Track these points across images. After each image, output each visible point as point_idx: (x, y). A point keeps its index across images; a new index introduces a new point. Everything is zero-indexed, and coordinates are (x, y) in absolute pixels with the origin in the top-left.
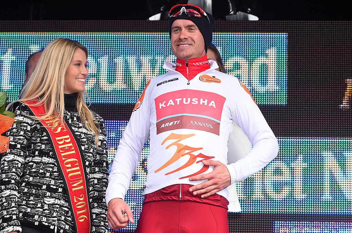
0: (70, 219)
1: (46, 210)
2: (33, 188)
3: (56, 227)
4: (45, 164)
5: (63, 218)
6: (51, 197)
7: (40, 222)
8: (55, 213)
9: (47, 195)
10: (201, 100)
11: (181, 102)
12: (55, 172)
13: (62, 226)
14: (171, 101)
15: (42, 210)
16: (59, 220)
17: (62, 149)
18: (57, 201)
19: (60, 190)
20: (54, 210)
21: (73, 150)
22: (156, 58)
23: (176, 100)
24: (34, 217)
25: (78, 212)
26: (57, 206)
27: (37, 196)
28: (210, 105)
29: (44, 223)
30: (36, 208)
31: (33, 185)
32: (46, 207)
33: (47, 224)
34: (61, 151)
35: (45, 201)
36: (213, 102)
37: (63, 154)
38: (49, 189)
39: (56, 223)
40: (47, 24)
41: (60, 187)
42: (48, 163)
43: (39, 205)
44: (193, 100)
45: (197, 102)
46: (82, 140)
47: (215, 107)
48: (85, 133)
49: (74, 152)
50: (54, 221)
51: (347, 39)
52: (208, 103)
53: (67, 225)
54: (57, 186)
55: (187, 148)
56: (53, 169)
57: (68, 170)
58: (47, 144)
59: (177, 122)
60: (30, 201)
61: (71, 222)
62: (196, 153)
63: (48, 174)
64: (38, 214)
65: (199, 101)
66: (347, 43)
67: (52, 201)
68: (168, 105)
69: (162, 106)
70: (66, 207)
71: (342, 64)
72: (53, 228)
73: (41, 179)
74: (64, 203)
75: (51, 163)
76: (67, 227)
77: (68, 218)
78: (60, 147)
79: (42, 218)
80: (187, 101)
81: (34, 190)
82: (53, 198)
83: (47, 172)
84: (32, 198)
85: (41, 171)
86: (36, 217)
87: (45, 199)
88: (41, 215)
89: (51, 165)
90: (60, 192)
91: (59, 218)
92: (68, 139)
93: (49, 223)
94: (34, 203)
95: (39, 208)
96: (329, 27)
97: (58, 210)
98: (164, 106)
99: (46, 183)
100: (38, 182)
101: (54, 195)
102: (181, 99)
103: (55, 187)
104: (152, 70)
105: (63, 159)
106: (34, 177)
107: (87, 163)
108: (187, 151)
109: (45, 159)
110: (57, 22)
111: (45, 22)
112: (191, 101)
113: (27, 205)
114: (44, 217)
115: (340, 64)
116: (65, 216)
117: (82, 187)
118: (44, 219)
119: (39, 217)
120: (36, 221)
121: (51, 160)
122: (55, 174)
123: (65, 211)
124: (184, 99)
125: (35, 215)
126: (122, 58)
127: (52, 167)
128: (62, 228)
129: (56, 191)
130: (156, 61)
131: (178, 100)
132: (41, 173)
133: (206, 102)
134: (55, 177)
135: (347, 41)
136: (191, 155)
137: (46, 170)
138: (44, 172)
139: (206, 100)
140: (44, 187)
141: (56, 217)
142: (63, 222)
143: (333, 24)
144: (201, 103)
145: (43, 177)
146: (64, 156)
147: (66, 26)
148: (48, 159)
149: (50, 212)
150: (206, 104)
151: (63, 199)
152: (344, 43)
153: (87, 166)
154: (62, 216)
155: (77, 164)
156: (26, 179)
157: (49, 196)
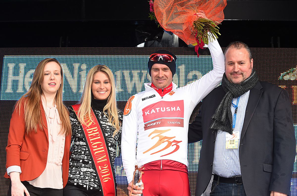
0: (97, 180)
1: (82, 175)
2: (75, 162)
3: (88, 186)
4: (81, 146)
5: (92, 180)
6: (85, 167)
7: (78, 183)
8: (87, 177)
9: (83, 166)
10: (172, 108)
11: (160, 110)
12: (87, 151)
13: (91, 185)
14: (153, 110)
15: (79, 176)
16: (89, 181)
17: (90, 136)
18: (88, 170)
19: (90, 162)
20: (87, 175)
21: (99, 136)
22: (142, 72)
23: (156, 109)
24: (74, 180)
25: (103, 176)
26: (88, 173)
27: (77, 167)
28: (177, 110)
29: (80, 184)
30: (76, 174)
31: (75, 160)
32: (82, 174)
33: (81, 184)
34: (90, 138)
35: (81, 170)
36: (178, 107)
37: (91, 140)
38: (84, 162)
39: (88, 183)
40: (71, 50)
41: (90, 161)
42: (83, 146)
43: (78, 173)
44: (167, 108)
45: (170, 110)
46: (107, 130)
47: (180, 110)
48: (109, 126)
49: (99, 137)
50: (86, 182)
51: (266, 60)
52: (176, 109)
53: (95, 185)
54: (88, 160)
55: (166, 138)
56: (86, 149)
57: (94, 150)
58: (81, 133)
59: (159, 123)
60: (73, 170)
61: (98, 183)
62: (172, 140)
63: (83, 153)
64: (77, 178)
65: (170, 109)
66: (266, 62)
67: (85, 169)
68: (151, 113)
69: (147, 114)
70: (94, 173)
71: (264, 76)
72: (85, 187)
73: (79, 156)
74: (93, 170)
75: (84, 145)
76: (96, 186)
77: (96, 180)
78: (89, 135)
79: (79, 180)
80: (163, 110)
81: (76, 164)
82: (86, 167)
83: (82, 151)
84: (74, 169)
85: (79, 151)
86: (75, 180)
87: (81, 169)
88: (79, 179)
89: (85, 147)
90: (90, 164)
91: (89, 180)
92: (96, 129)
93: (83, 184)
94: (75, 171)
95: (77, 174)
96: (255, 51)
97: (89, 175)
98: (149, 114)
99: (82, 159)
100: (78, 158)
101: (86, 166)
102: (159, 108)
103: (87, 161)
104: (139, 80)
105: (91, 143)
106: (75, 154)
107: (110, 144)
108: (166, 140)
109: (81, 143)
110: (78, 48)
111: (70, 48)
112: (166, 110)
113: (71, 173)
114: (80, 180)
115: (262, 76)
116: (94, 179)
117: (106, 160)
118: (80, 181)
119: (77, 180)
120: (75, 182)
121: (84, 144)
122: (87, 152)
123: (94, 175)
124: (161, 108)
125: (75, 179)
126: (120, 72)
127: (85, 148)
128: (92, 187)
129: (87, 163)
130: (142, 74)
131: (158, 109)
132: (79, 152)
133: (174, 109)
134: (87, 154)
135: (266, 61)
136: (169, 142)
137: (82, 150)
138: (81, 151)
139: (174, 107)
140: (81, 161)
141: (88, 180)
142: (92, 183)
143: (258, 50)
144: (172, 110)
145: (80, 155)
146: (92, 141)
147: (83, 51)
148: (82, 143)
149: (84, 177)
150: (175, 110)
151: (93, 168)
152: (265, 62)
153: (109, 146)
154: (92, 179)
155: (102, 145)
156: (72, 157)
157: (83, 167)
